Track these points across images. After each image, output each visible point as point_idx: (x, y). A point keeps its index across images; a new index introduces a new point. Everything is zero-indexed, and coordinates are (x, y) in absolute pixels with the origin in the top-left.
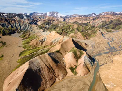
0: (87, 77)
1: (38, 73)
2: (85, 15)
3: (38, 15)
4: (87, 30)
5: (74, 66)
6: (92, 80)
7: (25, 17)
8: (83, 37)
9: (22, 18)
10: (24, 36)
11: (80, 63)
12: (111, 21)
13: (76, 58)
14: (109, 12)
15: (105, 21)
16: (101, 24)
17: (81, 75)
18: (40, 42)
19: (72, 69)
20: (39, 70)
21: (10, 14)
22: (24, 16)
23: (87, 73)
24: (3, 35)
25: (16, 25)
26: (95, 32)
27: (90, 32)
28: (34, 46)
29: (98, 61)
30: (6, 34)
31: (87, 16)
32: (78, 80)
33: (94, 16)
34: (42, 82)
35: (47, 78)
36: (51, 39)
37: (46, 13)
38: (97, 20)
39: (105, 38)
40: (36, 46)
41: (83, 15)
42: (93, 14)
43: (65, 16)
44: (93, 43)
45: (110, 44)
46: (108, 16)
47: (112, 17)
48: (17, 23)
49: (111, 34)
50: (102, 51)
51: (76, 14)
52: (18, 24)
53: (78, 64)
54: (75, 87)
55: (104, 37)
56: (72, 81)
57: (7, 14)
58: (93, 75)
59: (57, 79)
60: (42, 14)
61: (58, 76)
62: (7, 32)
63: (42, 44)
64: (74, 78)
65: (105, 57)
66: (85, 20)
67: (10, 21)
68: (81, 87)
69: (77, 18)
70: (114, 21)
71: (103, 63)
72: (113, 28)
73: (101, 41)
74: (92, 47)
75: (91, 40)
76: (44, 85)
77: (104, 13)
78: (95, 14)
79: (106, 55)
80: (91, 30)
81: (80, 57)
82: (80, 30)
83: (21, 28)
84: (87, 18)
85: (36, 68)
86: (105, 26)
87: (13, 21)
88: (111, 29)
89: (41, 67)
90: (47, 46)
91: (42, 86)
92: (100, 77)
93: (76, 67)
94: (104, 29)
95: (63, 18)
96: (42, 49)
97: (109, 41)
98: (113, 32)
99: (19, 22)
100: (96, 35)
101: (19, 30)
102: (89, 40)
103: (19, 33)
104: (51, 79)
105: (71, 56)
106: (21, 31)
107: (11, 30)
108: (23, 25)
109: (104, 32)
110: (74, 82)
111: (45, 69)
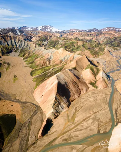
0: (107, 89)
1: (66, 87)
2: (86, 30)
3: (28, 29)
4: (93, 47)
5: (93, 82)
6: (111, 91)
7: (19, 33)
8: (91, 55)
9: (16, 34)
10: (24, 56)
11: (98, 78)
12: (115, 38)
13: (94, 75)
14: (111, 27)
15: (109, 38)
16: (105, 40)
17: (102, 89)
18: (47, 61)
19: (92, 84)
20: (66, 83)
21: (4, 29)
22: (17, 31)
23: (106, 87)
24: (2, 55)
25: (11, 43)
26: (103, 50)
27: (97, 49)
28: (41, 65)
29: (113, 77)
30: (4, 54)
31: (89, 31)
32: (100, 92)
33: (96, 31)
34: (71, 94)
35: (73, 90)
36: (59, 58)
37: (37, 28)
38: (101, 36)
39: (114, 56)
40: (43, 65)
41: (83, 31)
42: (94, 29)
43: (61, 30)
44: (104, 61)
45: (119, 62)
46: (111, 32)
47: (115, 34)
48: (13, 39)
49: (118, 52)
50: (113, 68)
51: (74, 29)
52: (14, 42)
53: (97, 80)
54: (99, 96)
55: (112, 55)
56: (95, 93)
57: (1, 29)
58: (111, 88)
59: (82, 92)
60: (32, 28)
61: (82, 90)
62: (5, 51)
63: (50, 63)
64: (96, 91)
65: (118, 74)
66: (87, 36)
67: (6, 37)
68: (104, 96)
69: (76, 33)
70: (118, 38)
71: (117, 79)
72: (118, 46)
73: (110, 59)
74: (104, 65)
75: (101, 58)
76: (73, 96)
77: (106, 28)
78: (96, 30)
79: (117, 72)
80: (98, 48)
81: (97, 73)
82: (87, 47)
83: (16, 46)
84: (89, 34)
85: (63, 82)
86: (110, 43)
87: (9, 38)
88: (116, 46)
89: (66, 81)
90: (56, 65)
91: (71, 97)
92: (116, 89)
93: (95, 82)
94: (110, 46)
95: (58, 33)
96: (52, 68)
97: (118, 59)
98: (119, 50)
99: (14, 39)
100: (104, 53)
101: (15, 48)
102: (98, 59)
103: (16, 51)
104: (77, 92)
105: (89, 72)
106: (18, 49)
107: (8, 48)
108: (18, 42)
109: (111, 50)
110: (97, 94)
111: (70, 83)
